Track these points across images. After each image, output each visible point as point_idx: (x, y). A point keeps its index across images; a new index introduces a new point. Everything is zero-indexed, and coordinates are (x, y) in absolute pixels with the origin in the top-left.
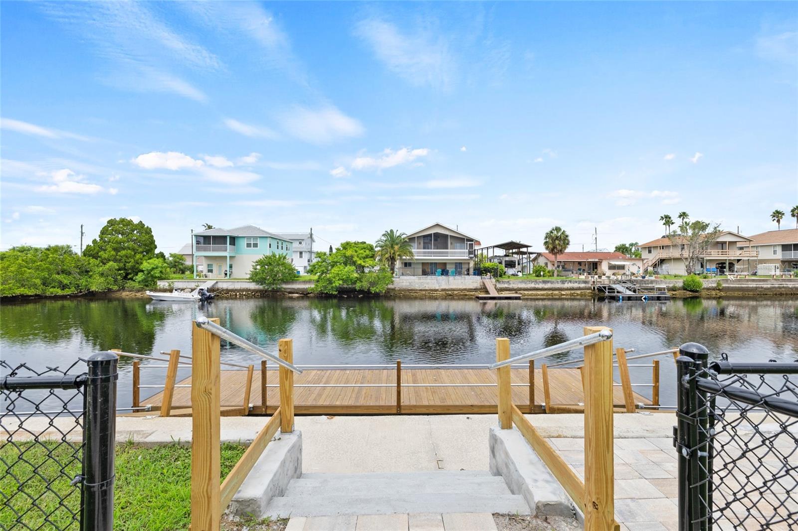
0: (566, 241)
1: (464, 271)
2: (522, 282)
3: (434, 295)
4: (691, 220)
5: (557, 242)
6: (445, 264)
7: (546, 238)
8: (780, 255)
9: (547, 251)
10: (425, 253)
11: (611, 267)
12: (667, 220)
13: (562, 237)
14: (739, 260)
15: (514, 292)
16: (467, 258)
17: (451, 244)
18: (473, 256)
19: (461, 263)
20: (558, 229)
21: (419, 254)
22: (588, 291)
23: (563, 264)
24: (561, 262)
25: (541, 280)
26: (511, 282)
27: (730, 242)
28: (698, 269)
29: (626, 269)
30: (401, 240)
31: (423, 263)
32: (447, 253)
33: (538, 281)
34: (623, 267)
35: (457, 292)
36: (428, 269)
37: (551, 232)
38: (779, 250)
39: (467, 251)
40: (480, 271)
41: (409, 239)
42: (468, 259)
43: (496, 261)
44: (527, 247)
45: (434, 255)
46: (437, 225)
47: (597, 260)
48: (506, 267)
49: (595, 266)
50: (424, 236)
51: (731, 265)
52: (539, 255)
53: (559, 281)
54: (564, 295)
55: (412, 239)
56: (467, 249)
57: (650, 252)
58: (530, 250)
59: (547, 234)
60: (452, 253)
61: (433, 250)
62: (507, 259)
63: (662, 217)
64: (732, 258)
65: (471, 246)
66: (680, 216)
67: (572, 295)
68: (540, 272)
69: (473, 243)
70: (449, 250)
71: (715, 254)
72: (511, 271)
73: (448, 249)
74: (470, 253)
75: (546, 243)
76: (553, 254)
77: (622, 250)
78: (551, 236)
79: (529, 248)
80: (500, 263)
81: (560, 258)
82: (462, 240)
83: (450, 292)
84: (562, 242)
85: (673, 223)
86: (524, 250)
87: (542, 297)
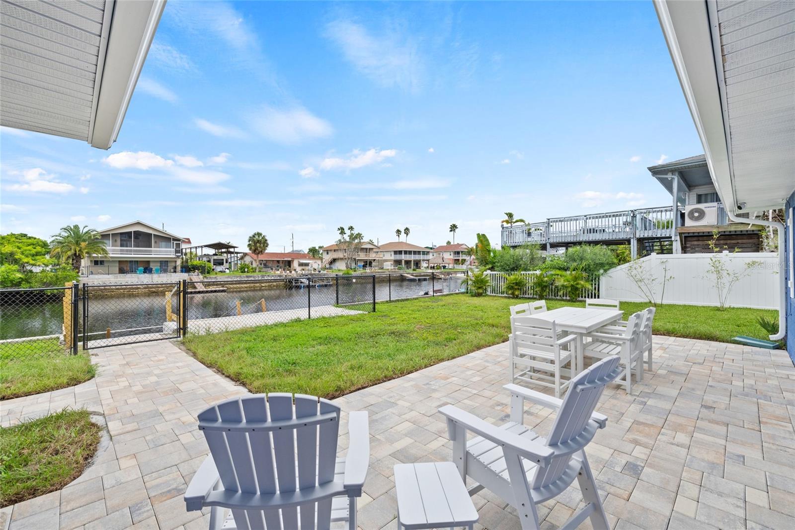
0: (266, 244)
1: (170, 268)
2: (229, 277)
3: (134, 292)
4: (355, 232)
5: (258, 245)
6: (148, 262)
7: (249, 241)
8: (393, 257)
9: (250, 252)
10: (121, 250)
11: (301, 265)
12: (342, 231)
13: (262, 241)
14: (374, 260)
15: (221, 286)
16: (174, 256)
17: (156, 242)
18: (180, 254)
19: (168, 261)
20: (259, 234)
21: (113, 251)
22: (282, 283)
23: (265, 262)
24: (263, 260)
25: (244, 276)
26: (218, 278)
27: (370, 249)
28: (353, 266)
29: (310, 265)
30: (91, 237)
31: (119, 261)
32: (151, 251)
33: (242, 276)
34: (307, 265)
35: (162, 289)
36: (125, 267)
37: (254, 236)
38: (393, 253)
39: (174, 250)
40: (186, 269)
41: (102, 235)
42: (174, 258)
43: (205, 259)
44: (234, 247)
45: (134, 253)
46: (139, 223)
47: (290, 259)
48: (214, 265)
49: (289, 264)
50: (121, 234)
51: (370, 263)
52: (245, 254)
53: (260, 275)
54: (263, 286)
55: (105, 236)
56: (173, 248)
57: (328, 253)
58: (236, 250)
59: (250, 237)
60: (156, 251)
61: (133, 248)
62: (215, 257)
63: (339, 229)
64: (370, 259)
65: (178, 245)
66: (349, 229)
67: (269, 286)
68: (245, 269)
69: (180, 242)
70: (153, 249)
71: (362, 256)
72: (219, 268)
73: (151, 247)
74: (177, 252)
75: (249, 245)
76: (255, 254)
77: (314, 252)
78: (254, 240)
79: (235, 249)
80: (209, 261)
81: (261, 257)
82: (167, 239)
83: (154, 289)
84: (262, 245)
85: (345, 233)
86: (232, 250)
87: (245, 289)
